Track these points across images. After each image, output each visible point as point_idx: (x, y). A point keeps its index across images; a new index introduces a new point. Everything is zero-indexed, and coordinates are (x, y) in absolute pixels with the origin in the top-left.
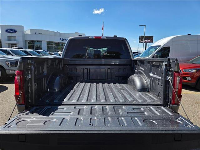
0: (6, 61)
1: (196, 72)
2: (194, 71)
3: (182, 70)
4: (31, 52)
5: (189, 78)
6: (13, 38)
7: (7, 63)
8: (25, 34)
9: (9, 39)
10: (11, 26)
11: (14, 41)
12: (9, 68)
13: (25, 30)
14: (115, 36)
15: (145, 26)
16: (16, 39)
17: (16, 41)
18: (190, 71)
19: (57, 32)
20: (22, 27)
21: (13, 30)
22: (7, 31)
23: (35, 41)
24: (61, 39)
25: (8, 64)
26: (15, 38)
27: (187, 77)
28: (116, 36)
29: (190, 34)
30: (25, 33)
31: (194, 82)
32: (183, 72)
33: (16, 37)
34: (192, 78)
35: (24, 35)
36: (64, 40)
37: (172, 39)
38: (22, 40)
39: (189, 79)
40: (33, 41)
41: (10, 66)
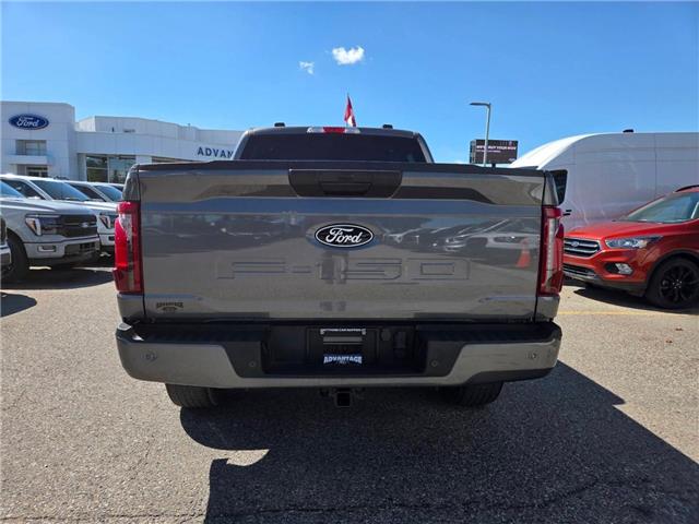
0: (27, 216)
1: (648, 247)
2: (641, 243)
3: (603, 240)
4: (102, 189)
5: (626, 266)
6: (35, 146)
7: (30, 221)
8: (76, 133)
9: (23, 148)
10: (29, 104)
11: (39, 155)
12: (37, 239)
13: (77, 120)
14: (385, 126)
15: (489, 106)
16: (45, 150)
17: (44, 155)
18: (627, 243)
19: (189, 127)
20: (67, 110)
21: (35, 119)
22: (14, 121)
23: (113, 157)
24: (200, 151)
25: (33, 226)
26: (42, 145)
27: (618, 265)
28: (391, 127)
29: (632, 131)
30: (77, 130)
31: (641, 279)
32: (606, 247)
33: (44, 142)
34: (634, 265)
35: (74, 136)
36: (213, 154)
37: (574, 145)
38: (66, 154)
39: (626, 269)
40: (104, 158)
41: (39, 232)
